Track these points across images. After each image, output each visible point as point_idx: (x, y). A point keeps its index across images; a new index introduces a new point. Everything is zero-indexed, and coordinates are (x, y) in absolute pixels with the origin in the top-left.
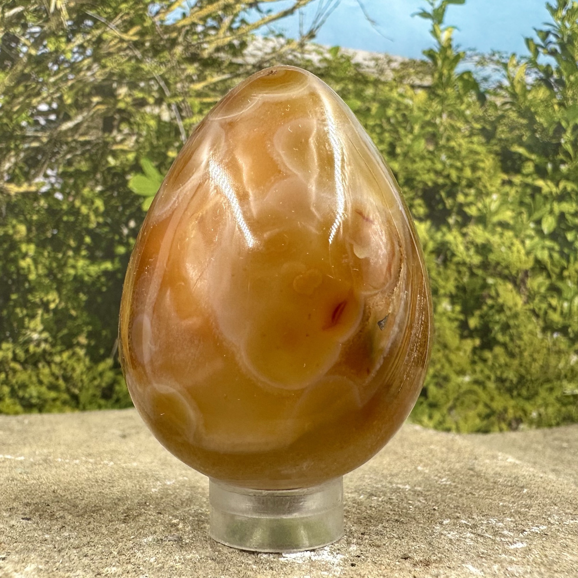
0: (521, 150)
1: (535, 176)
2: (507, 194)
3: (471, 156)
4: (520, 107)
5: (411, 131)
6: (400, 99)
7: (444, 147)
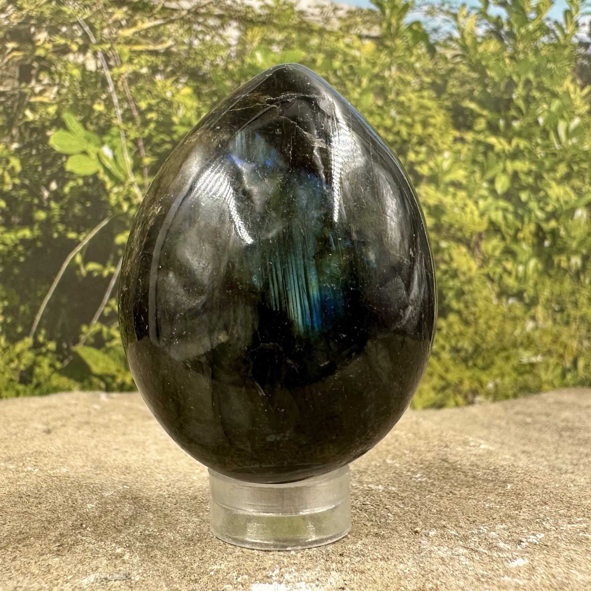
0: (473, 106)
1: (487, 133)
2: (459, 152)
3: (422, 111)
4: (471, 61)
5: (359, 85)
6: (347, 50)
7: (393, 101)
